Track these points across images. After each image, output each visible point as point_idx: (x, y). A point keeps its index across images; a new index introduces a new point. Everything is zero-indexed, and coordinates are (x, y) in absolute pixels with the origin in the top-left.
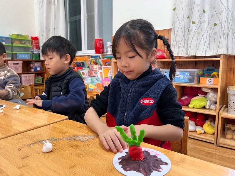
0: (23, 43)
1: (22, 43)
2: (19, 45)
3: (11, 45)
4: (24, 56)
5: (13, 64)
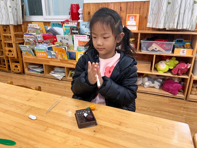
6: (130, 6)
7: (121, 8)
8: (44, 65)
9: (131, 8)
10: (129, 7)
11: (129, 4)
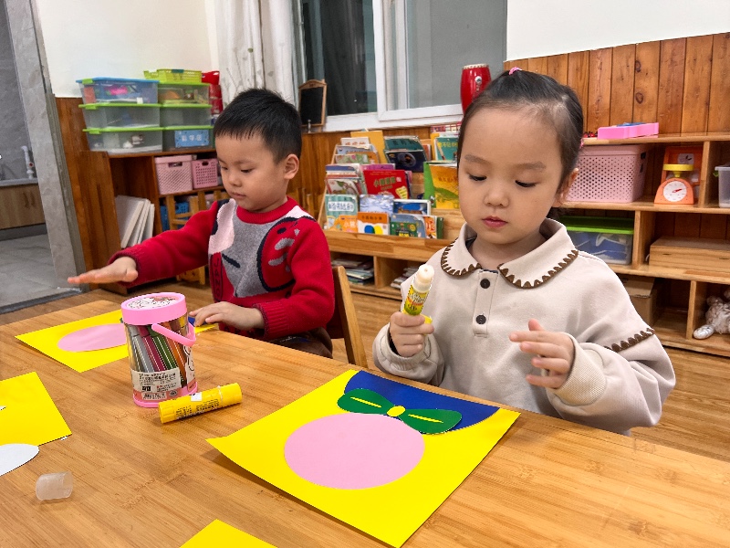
0: (189, 96)
1: (185, 98)
2: (178, 103)
3: (159, 105)
4: (192, 138)
5: (167, 166)
6: (673, 54)
7: (637, 62)
8: (375, 259)
9: (678, 58)
10: (666, 57)
11: (668, 49)
